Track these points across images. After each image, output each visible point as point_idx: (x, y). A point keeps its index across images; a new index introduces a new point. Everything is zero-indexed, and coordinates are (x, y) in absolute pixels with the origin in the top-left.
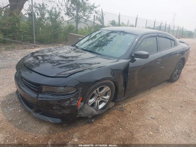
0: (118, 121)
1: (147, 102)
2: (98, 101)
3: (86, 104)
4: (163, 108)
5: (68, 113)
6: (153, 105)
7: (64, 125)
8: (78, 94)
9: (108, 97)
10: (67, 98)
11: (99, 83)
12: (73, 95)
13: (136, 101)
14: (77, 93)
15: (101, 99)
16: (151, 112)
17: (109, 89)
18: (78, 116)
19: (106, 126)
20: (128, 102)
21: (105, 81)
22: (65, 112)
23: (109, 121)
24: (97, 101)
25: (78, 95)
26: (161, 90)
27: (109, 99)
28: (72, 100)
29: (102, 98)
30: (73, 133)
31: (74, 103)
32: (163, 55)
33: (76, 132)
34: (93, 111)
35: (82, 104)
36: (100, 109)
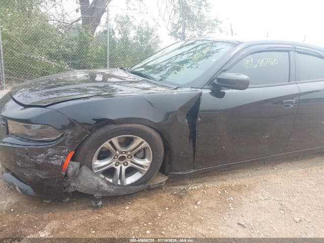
0: (156, 216)
1: (249, 189)
2: (123, 166)
3: (84, 167)
4: (282, 207)
5: (44, 177)
6: (260, 197)
7: (44, 201)
8: (63, 143)
9: (146, 162)
10: (41, 147)
11: (113, 127)
12: (54, 143)
13: (226, 184)
14: (62, 139)
15: (130, 164)
16: (247, 211)
17: (145, 144)
18: (71, 190)
19: (122, 220)
20: (205, 183)
21: (129, 125)
22: (38, 174)
23: (135, 212)
24: (119, 166)
25: (65, 145)
26: (301, 170)
27: (149, 166)
28: (50, 152)
29: (131, 162)
30: (49, 220)
31: (54, 160)
32: (302, 92)
33: (54, 220)
34: (101, 183)
35: (76, 165)
36: (129, 185)
